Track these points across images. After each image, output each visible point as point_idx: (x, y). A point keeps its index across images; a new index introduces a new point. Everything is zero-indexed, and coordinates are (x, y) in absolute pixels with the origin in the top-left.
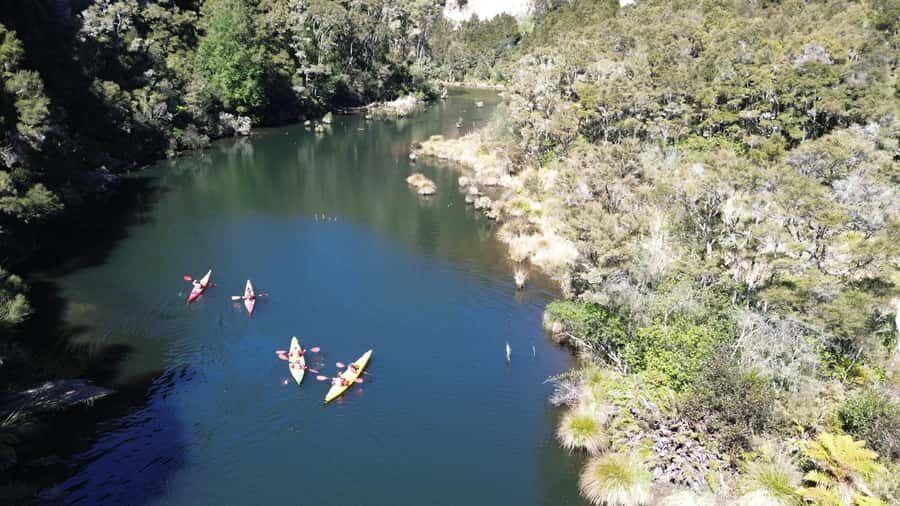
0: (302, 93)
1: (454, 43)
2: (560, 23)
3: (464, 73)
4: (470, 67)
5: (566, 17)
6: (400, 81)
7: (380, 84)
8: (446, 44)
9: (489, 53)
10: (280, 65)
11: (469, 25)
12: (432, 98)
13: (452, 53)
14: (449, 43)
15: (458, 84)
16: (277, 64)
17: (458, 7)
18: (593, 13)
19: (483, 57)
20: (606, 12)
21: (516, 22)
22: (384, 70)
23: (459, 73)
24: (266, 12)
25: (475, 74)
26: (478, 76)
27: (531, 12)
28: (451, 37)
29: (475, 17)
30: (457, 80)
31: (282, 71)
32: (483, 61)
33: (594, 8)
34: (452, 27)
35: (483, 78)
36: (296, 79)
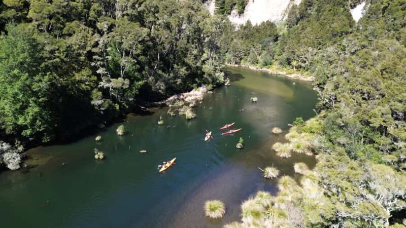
0: (100, 106)
1: (235, 40)
2: (309, 29)
3: (241, 59)
4: (245, 55)
5: (313, 25)
6: (195, 77)
7: (179, 81)
8: (230, 40)
9: (257, 47)
10: (81, 82)
11: (245, 28)
12: (218, 86)
13: (233, 47)
14: (232, 39)
15: (237, 66)
16: (79, 81)
17: (238, 16)
18: (333, 23)
19: (253, 49)
20: (344, 23)
21: (275, 26)
22: (183, 71)
23: (238, 59)
24: (70, 35)
25: (248, 59)
26: (250, 61)
27: (284, 19)
28: (233, 35)
29: (249, 22)
30: (236, 63)
31: (83, 86)
32: (253, 52)
33: (334, 20)
34: (234, 28)
35: (253, 63)
36: (96, 94)
